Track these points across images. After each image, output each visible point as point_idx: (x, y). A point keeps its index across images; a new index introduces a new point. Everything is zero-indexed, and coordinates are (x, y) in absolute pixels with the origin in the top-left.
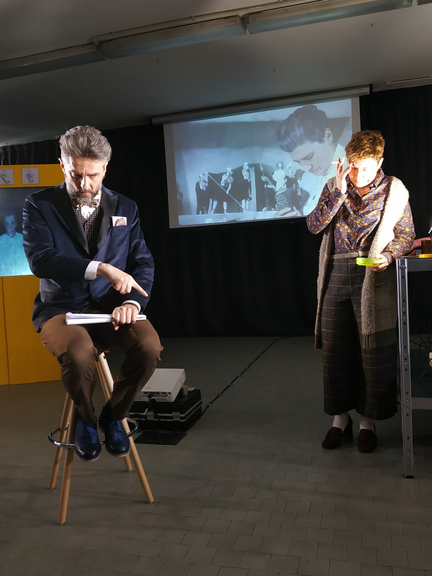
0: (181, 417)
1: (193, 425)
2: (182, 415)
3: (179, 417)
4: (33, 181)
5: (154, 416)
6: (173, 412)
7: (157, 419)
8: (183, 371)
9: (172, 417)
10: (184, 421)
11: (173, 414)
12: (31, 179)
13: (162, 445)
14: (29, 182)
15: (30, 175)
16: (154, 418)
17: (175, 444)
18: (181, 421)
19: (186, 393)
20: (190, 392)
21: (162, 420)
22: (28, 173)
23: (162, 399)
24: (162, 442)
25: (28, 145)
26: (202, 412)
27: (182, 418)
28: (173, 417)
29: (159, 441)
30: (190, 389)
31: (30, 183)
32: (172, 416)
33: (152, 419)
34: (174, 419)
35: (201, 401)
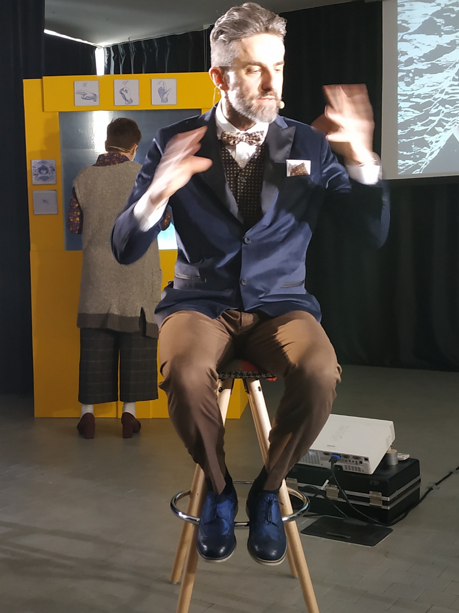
0: (383, 501)
1: (403, 517)
2: (385, 498)
3: (381, 500)
4: (167, 100)
5: (339, 493)
6: (370, 492)
7: (344, 499)
8: (392, 425)
9: (369, 499)
10: (389, 509)
11: (370, 495)
12: (165, 96)
13: (350, 543)
14: (162, 101)
15: (164, 90)
16: (339, 497)
17: (372, 543)
18: (384, 507)
19: (394, 463)
20: (400, 462)
21: (351, 502)
22: (161, 87)
23: (353, 467)
24: (349, 537)
25: (161, 40)
26: (420, 498)
27: (385, 503)
28: (371, 500)
29: (346, 536)
30: (401, 457)
31: (163, 103)
32: (369, 497)
33: (335, 498)
34: (372, 503)
35: (419, 479)
